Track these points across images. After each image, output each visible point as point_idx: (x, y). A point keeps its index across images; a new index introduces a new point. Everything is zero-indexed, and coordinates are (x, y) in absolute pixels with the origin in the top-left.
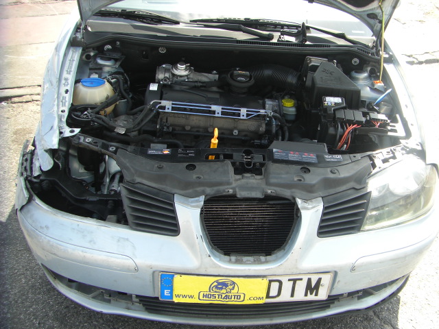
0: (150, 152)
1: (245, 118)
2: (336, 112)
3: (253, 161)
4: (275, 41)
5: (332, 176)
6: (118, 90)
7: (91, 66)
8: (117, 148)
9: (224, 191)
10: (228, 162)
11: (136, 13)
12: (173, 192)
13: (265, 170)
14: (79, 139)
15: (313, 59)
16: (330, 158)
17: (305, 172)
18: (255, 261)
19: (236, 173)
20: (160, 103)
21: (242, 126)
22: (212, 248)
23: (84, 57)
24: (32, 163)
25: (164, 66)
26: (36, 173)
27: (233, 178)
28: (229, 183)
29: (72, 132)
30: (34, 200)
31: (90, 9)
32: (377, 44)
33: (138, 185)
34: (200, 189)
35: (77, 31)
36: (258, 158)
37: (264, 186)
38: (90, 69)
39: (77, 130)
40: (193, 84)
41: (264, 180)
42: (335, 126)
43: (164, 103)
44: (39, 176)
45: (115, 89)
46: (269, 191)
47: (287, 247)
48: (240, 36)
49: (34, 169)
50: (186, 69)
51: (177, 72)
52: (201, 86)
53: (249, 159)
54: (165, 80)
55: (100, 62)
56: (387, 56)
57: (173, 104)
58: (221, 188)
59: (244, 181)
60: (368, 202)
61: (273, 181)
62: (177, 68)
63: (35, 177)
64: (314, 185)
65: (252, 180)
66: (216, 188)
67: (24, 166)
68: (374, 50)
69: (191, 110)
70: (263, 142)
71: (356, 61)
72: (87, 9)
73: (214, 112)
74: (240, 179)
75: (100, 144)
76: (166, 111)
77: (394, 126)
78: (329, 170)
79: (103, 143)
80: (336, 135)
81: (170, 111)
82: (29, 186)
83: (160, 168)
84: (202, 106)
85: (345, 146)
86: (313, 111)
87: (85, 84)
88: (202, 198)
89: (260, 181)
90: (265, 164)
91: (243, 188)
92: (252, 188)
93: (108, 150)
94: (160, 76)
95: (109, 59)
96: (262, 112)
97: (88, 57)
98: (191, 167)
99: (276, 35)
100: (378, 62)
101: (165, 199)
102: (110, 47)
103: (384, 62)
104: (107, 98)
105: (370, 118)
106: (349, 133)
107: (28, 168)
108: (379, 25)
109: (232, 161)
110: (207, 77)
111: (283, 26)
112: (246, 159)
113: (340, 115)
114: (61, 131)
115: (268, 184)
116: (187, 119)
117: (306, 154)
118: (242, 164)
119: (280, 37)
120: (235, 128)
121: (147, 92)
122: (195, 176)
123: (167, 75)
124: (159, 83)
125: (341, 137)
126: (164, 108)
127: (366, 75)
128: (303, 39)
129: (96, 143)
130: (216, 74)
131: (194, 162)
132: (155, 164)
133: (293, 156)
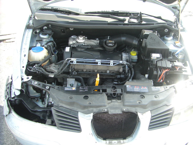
0: (66, 89)
1: (112, 65)
2: (157, 62)
3: (117, 93)
4: (126, 22)
5: (155, 99)
6: (50, 52)
7: (37, 39)
8: (50, 87)
9: (103, 110)
10: (104, 94)
11: (58, 9)
12: (78, 111)
13: (123, 97)
14: (31, 82)
15: (146, 31)
16: (155, 89)
17: (142, 98)
18: (118, 143)
19: (108, 99)
20: (71, 59)
21: (111, 69)
22: (98, 137)
23: (34, 33)
24: (11, 89)
25: (72, 37)
26: (13, 96)
27: (107, 103)
28: (105, 106)
29: (28, 78)
30: (12, 113)
31: (35, 9)
32: (176, 20)
33: (60, 108)
34: (91, 109)
35: (30, 19)
36: (119, 91)
37: (122, 106)
38: (37, 41)
39: (30, 77)
40: (87, 47)
41: (122, 103)
42: (157, 71)
43: (72, 59)
44: (14, 97)
45: (49, 52)
46: (125, 109)
47: (133, 136)
48: (109, 20)
49: (12, 93)
50: (83, 39)
51: (79, 41)
52: (91, 48)
53: (115, 91)
54: (73, 45)
55: (42, 36)
56: (182, 28)
57: (77, 60)
58: (101, 108)
59: (112, 104)
60: (173, 112)
61: (126, 104)
62: (78, 39)
63: (12, 98)
64: (147, 105)
65: (116, 103)
66: (98, 108)
67: (7, 92)
68: (175, 24)
69: (86, 63)
70: (121, 76)
71: (166, 30)
72: (34, 9)
73: (97, 63)
74: (110, 103)
75: (41, 85)
76: (74, 63)
77: (186, 68)
78: (154, 96)
79: (43, 84)
80: (157, 75)
81: (76, 63)
82: (9, 104)
83: (71, 98)
84: (92, 60)
85: (162, 80)
86: (146, 59)
87: (34, 50)
88: (92, 115)
89: (120, 104)
90: (122, 94)
91: (112, 108)
92: (116, 108)
93: (45, 88)
94: (71, 42)
95: (46, 34)
96: (121, 62)
97: (36, 33)
98: (86, 97)
99: (127, 18)
100: (178, 31)
101: (74, 115)
102: (46, 27)
103: (181, 31)
104: (45, 57)
105: (174, 65)
106: (163, 74)
107: (9, 93)
108: (178, 12)
109: (106, 93)
110: (93, 42)
111: (130, 14)
112: (113, 91)
113: (159, 64)
114: (23, 78)
115: (124, 105)
116: (84, 66)
117: (143, 87)
118: (111, 94)
119: (129, 20)
120: (108, 70)
121: (64, 53)
122: (88, 103)
123: (74, 42)
124: (70, 46)
125: (160, 76)
126: (72, 62)
127: (171, 38)
128: (141, 21)
129: (40, 84)
130: (98, 40)
131: (87, 94)
132: (68, 96)
133: (136, 89)
